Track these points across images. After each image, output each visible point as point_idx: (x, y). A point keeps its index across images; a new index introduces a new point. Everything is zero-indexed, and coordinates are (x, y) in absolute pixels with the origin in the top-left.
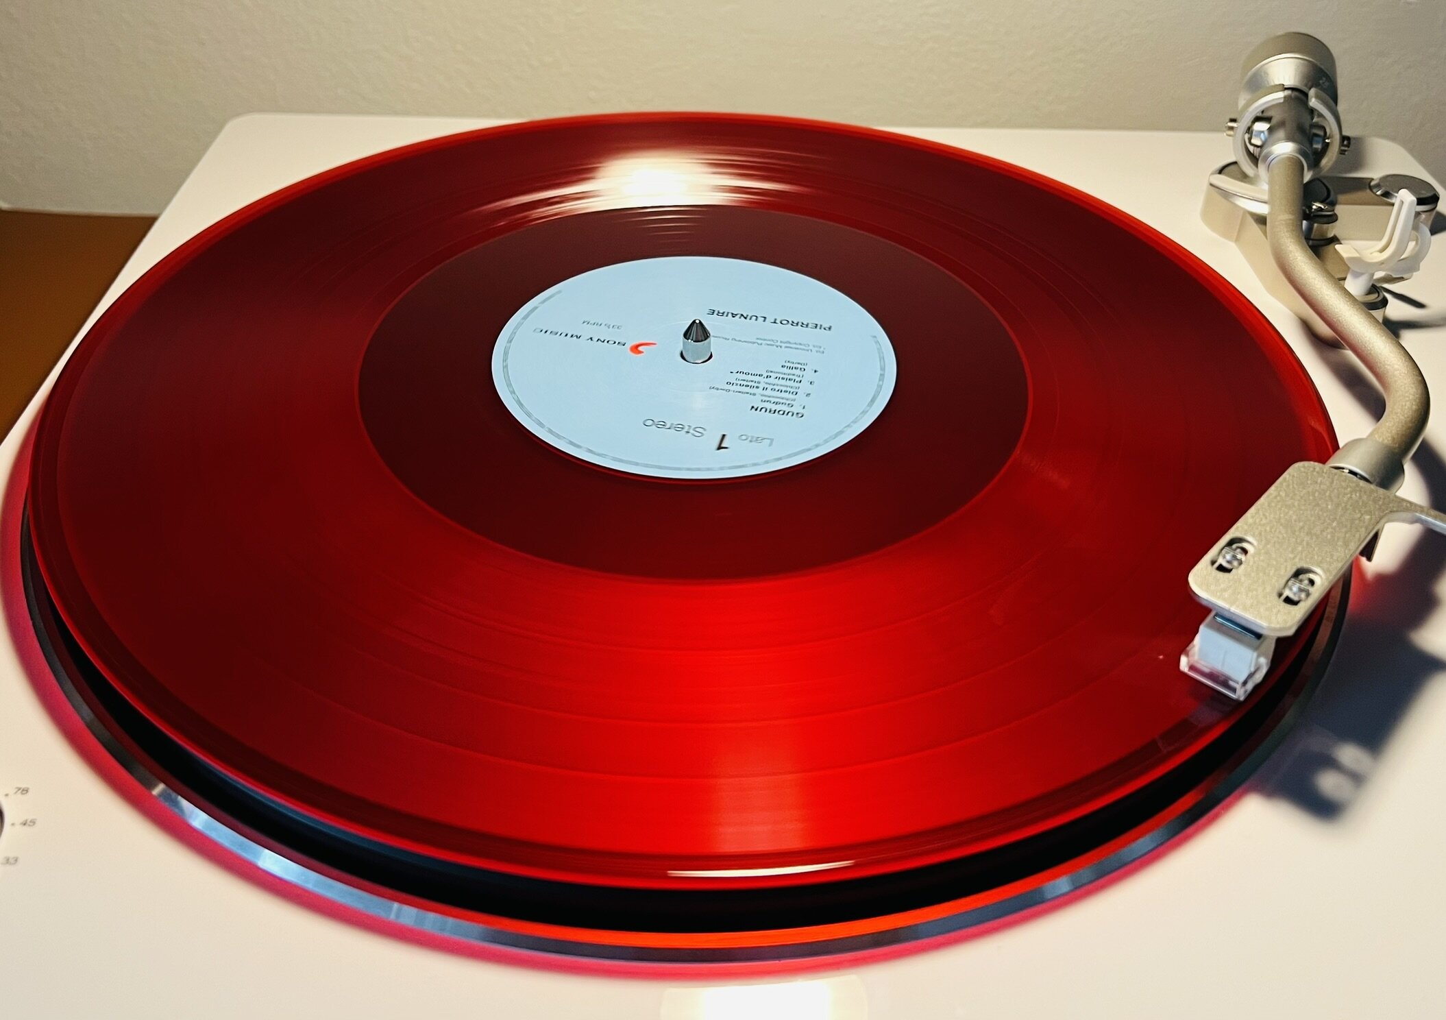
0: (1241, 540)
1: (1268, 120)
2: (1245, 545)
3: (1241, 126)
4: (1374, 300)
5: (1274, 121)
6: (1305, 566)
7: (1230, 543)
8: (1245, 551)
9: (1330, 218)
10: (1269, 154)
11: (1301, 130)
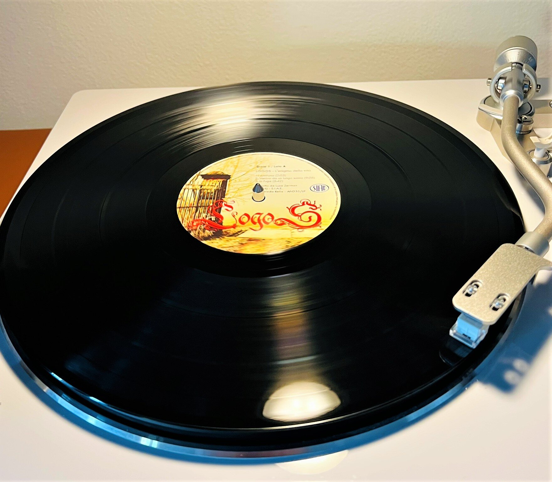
0: (476, 281)
1: (505, 78)
2: (478, 283)
3: (493, 81)
6: (502, 292)
7: (472, 283)
8: (478, 286)
9: (530, 122)
10: (504, 95)
11: (519, 82)
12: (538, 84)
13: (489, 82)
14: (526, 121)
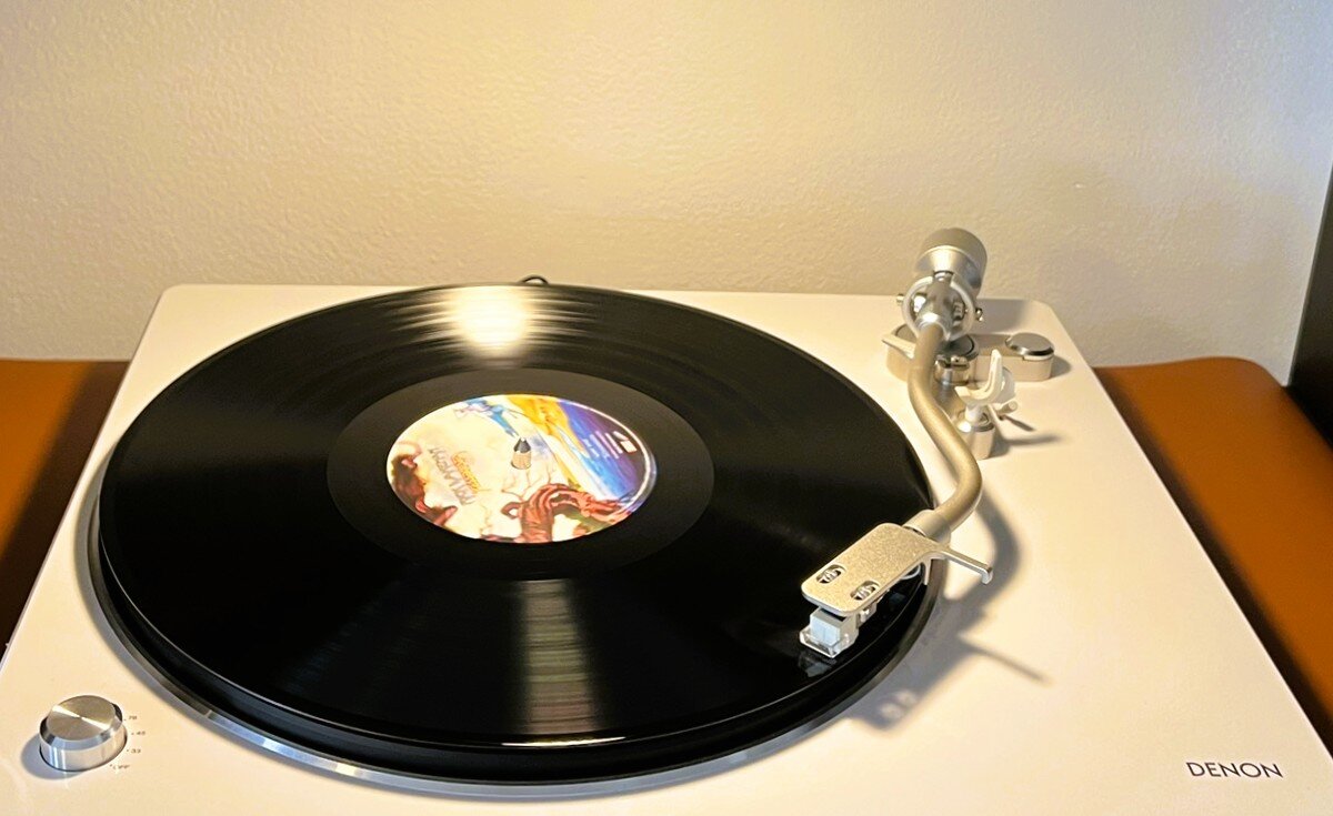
0: (837, 566)
1: (924, 295)
2: (839, 569)
3: (905, 300)
4: (986, 424)
5: (929, 295)
6: (871, 580)
7: (831, 568)
8: (839, 573)
9: (965, 367)
10: (920, 320)
11: (946, 302)
12: (979, 306)
13: (899, 301)
14: (957, 366)
